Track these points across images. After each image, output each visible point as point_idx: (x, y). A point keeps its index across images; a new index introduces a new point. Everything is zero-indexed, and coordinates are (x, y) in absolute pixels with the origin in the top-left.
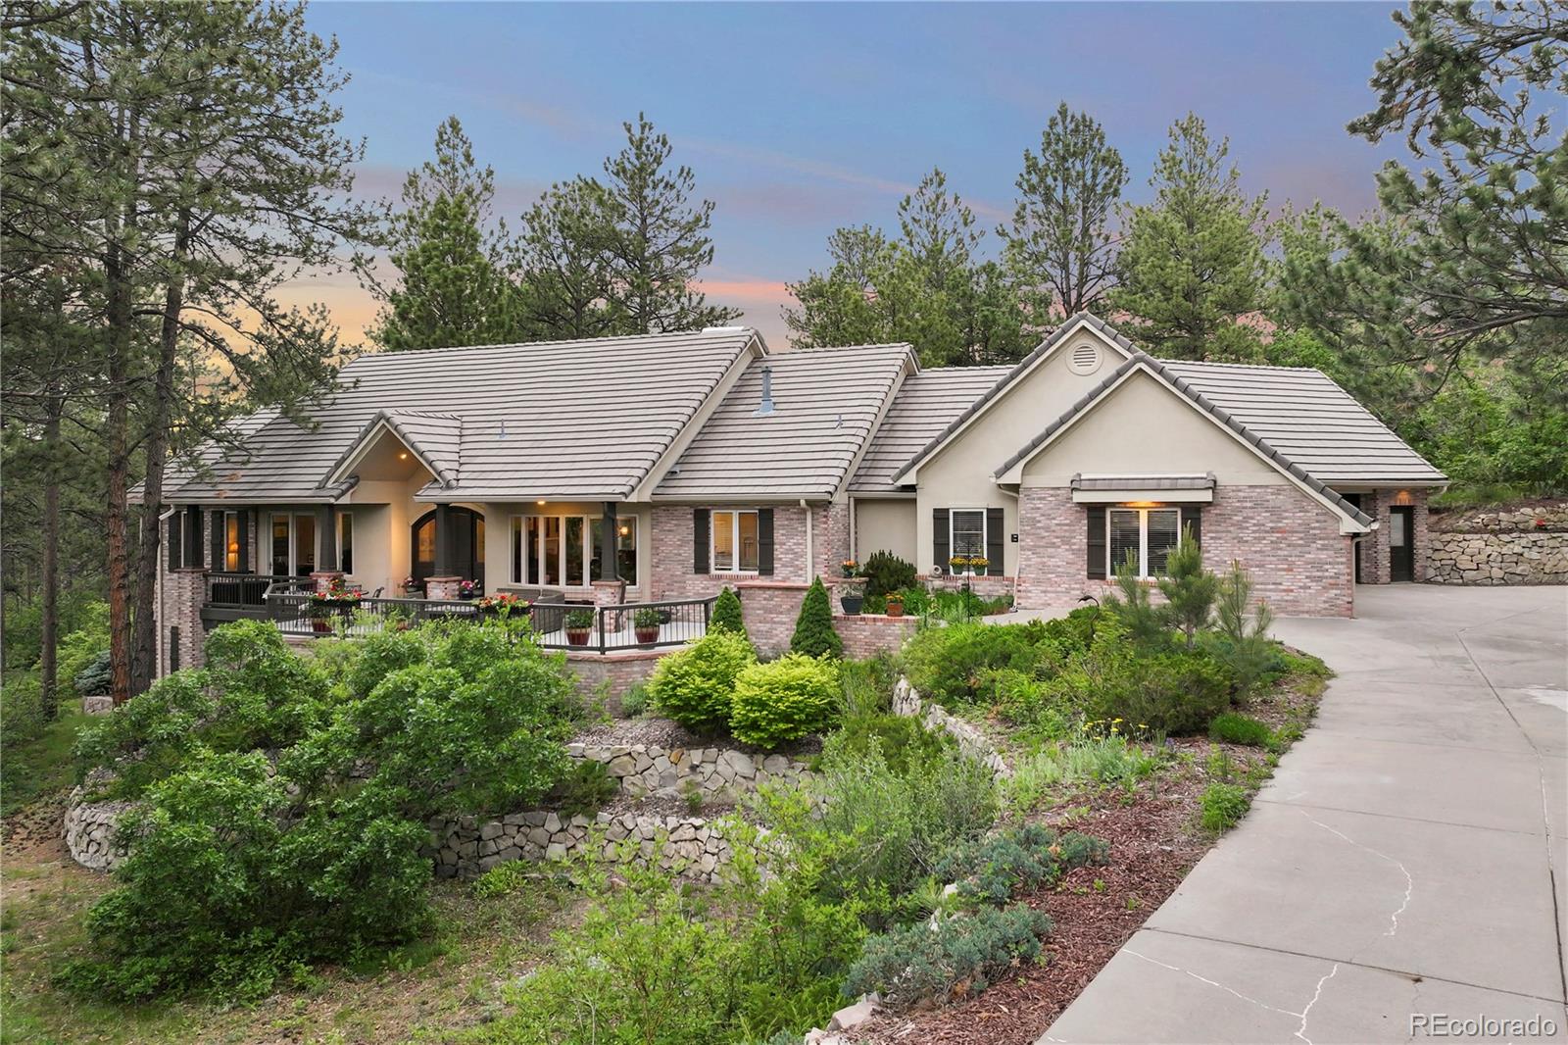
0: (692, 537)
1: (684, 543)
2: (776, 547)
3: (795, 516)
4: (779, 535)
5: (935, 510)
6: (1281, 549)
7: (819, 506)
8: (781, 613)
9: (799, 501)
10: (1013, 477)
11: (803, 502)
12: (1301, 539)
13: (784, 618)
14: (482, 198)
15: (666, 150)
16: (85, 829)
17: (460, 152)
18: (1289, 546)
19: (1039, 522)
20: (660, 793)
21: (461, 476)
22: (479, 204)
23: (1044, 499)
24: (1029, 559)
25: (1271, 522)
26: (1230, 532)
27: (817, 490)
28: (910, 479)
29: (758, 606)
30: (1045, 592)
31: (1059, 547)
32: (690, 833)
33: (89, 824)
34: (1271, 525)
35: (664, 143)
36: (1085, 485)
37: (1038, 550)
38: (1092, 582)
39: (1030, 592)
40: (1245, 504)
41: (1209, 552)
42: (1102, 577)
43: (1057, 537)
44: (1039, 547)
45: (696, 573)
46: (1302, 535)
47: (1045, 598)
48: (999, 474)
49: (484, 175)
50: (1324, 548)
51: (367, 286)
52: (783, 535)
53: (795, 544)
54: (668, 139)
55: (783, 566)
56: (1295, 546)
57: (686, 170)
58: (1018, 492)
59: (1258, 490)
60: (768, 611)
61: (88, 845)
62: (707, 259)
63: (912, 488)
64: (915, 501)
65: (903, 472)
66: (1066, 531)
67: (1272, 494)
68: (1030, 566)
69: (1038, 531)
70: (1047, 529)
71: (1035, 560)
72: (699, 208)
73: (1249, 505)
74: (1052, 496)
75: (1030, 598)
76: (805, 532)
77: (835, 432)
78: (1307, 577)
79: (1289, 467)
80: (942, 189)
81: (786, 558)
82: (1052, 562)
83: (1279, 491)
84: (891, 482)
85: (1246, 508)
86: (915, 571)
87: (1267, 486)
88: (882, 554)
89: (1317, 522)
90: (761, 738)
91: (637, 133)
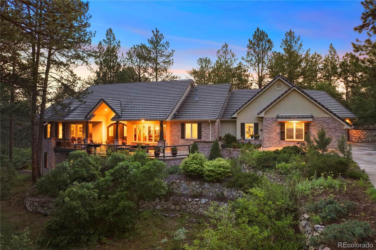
0: (181, 130)
1: (178, 131)
2: (202, 132)
3: (207, 125)
4: (203, 129)
5: (241, 123)
6: (329, 133)
7: (213, 122)
8: (206, 148)
9: (208, 121)
10: (262, 115)
11: (209, 121)
12: (334, 130)
13: (207, 150)
14: (117, 48)
15: (162, 37)
16: (32, 203)
17: (112, 37)
18: (331, 132)
19: (268, 126)
20: (184, 193)
21: (122, 114)
22: (117, 50)
23: (270, 120)
24: (266, 135)
25: (327, 126)
26: (316, 128)
27: (212, 118)
28: (235, 116)
29: (200, 146)
30: (270, 143)
31: (273, 132)
32: (195, 203)
33: (33, 202)
34: (327, 127)
35: (162, 36)
36: (280, 117)
37: (268, 133)
38: (282, 141)
39: (266, 143)
40: (320, 122)
41: (311, 133)
42: (284, 139)
43: (273, 130)
44: (268, 132)
45: (182, 139)
46: (334, 129)
47: (270, 145)
48: (258, 114)
49: (118, 43)
50: (340, 132)
51: (89, 69)
52: (204, 129)
53: (207, 131)
54: (163, 35)
55: (204, 137)
56: (333, 132)
57: (167, 42)
58: (263, 119)
59: (323, 118)
60: (202, 148)
61: (33, 207)
62: (172, 64)
63: (235, 118)
64: (236, 121)
65: (234, 114)
66: (275, 128)
67: (327, 119)
68: (266, 137)
69: (268, 128)
70: (270, 128)
71: (267, 135)
72: (170, 51)
73: (321, 122)
74: (271, 120)
75: (266, 145)
76: (210, 128)
77: (215, 104)
78: (336, 139)
79: (331, 112)
80: (227, 48)
81: (204, 135)
82: (271, 136)
83: (329, 118)
84: (230, 116)
85: (320, 123)
86: (236, 138)
87: (326, 117)
88: (228, 134)
89: (338, 126)
90: (213, 179)
91: (155, 33)
